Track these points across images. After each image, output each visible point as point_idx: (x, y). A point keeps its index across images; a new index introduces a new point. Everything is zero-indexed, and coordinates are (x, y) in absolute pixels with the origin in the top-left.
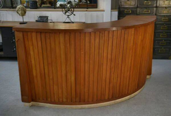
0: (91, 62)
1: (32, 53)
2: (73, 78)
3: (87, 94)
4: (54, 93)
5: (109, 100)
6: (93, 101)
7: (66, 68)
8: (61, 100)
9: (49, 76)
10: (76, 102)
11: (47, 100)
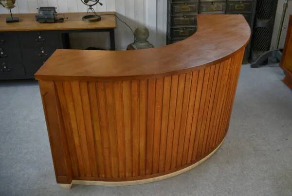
0: (171, 117)
1: (71, 112)
2: (142, 144)
3: (162, 163)
4: (111, 167)
5: (192, 162)
6: (170, 169)
7: (132, 130)
8: (122, 174)
9: (102, 144)
10: (145, 174)
11: (99, 176)
